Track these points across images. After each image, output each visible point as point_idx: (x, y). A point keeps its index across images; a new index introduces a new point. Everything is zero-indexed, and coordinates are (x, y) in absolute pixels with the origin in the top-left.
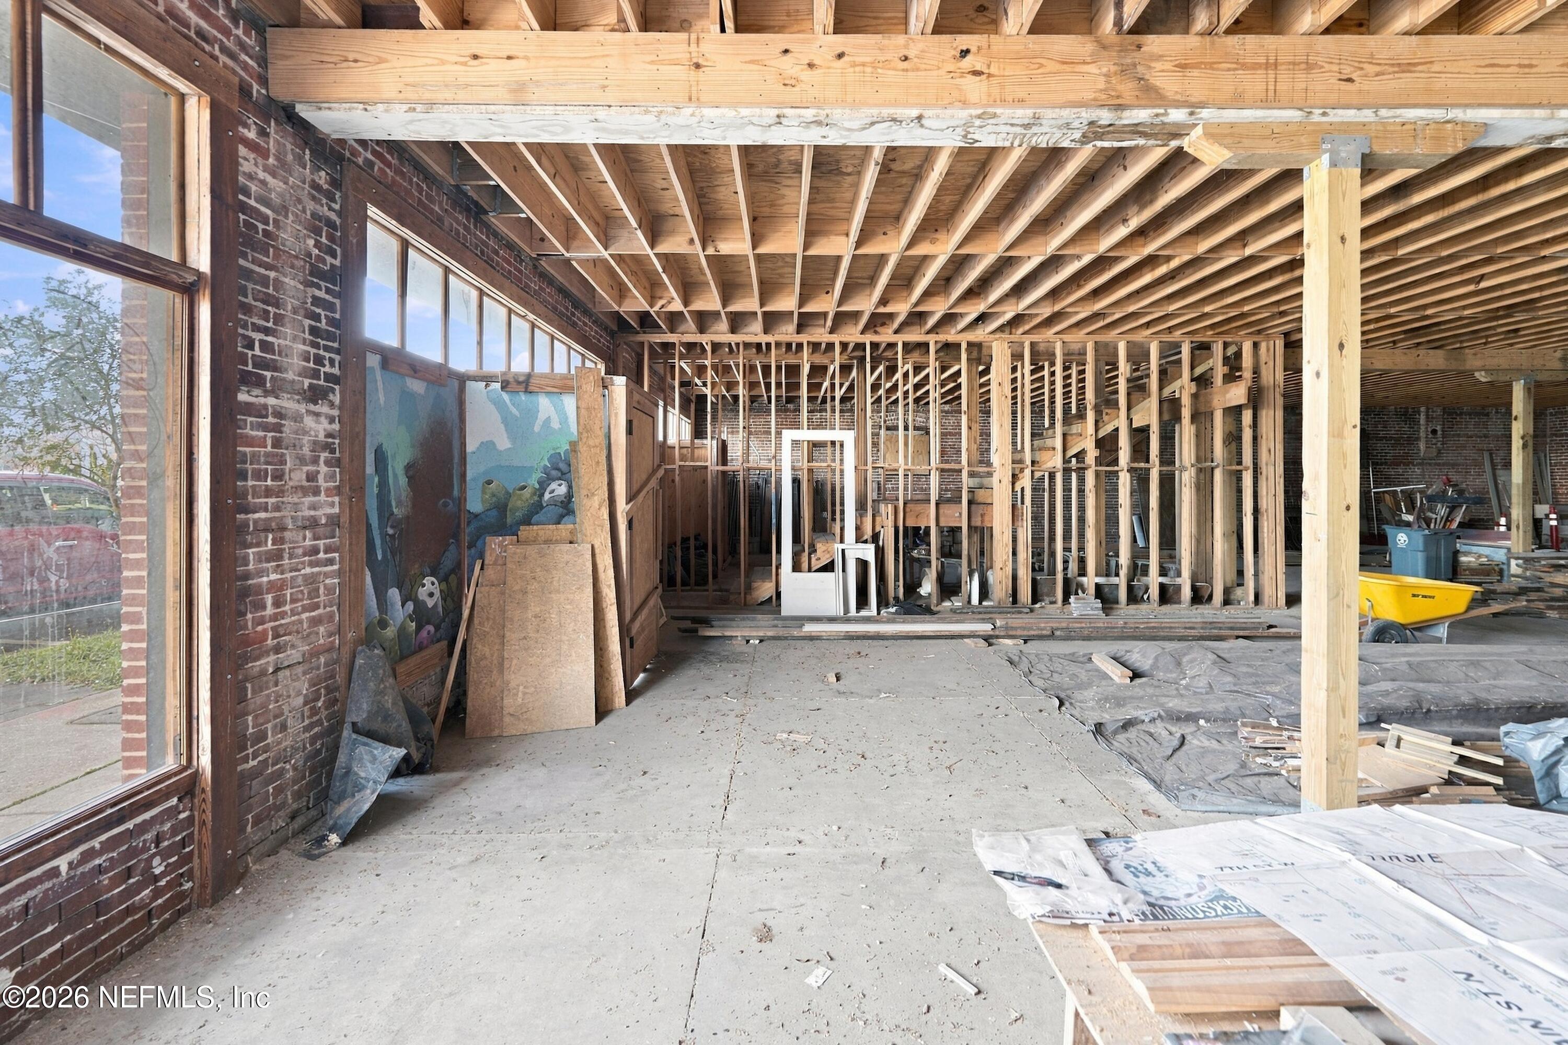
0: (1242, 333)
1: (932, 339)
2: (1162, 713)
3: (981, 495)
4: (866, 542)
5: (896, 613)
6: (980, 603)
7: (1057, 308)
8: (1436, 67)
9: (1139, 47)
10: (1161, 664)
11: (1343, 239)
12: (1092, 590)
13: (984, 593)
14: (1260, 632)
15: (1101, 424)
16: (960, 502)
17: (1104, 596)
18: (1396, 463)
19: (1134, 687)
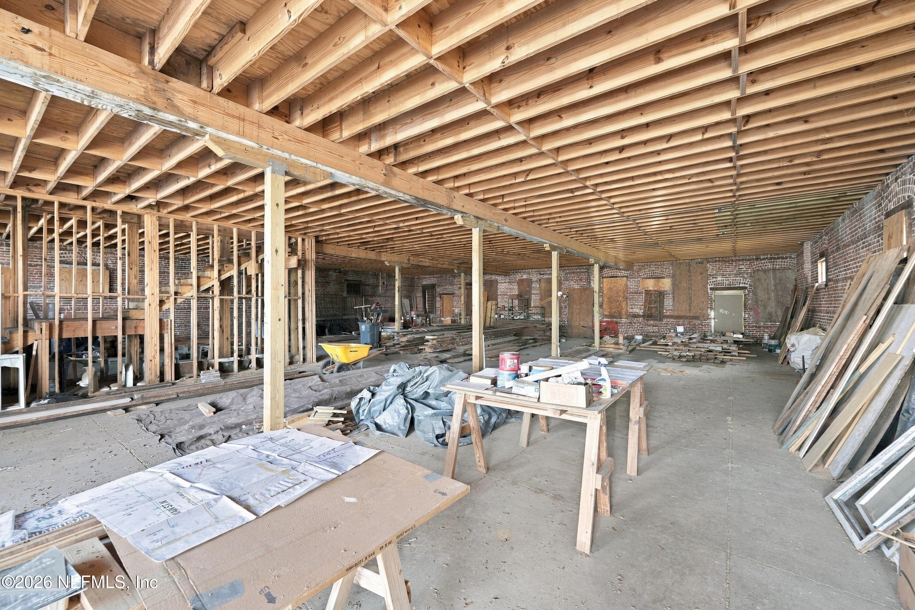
0: (297, 233)
1: (89, 205)
2: (223, 427)
3: (134, 314)
4: (17, 352)
5: (49, 403)
6: (135, 384)
7: (187, 202)
8: (310, 145)
9: (167, 82)
10: (235, 400)
11: (277, 205)
12: (217, 367)
13: (138, 377)
14: (296, 376)
15: (222, 272)
16: (117, 319)
17: (224, 370)
18: (372, 296)
19: (215, 417)
